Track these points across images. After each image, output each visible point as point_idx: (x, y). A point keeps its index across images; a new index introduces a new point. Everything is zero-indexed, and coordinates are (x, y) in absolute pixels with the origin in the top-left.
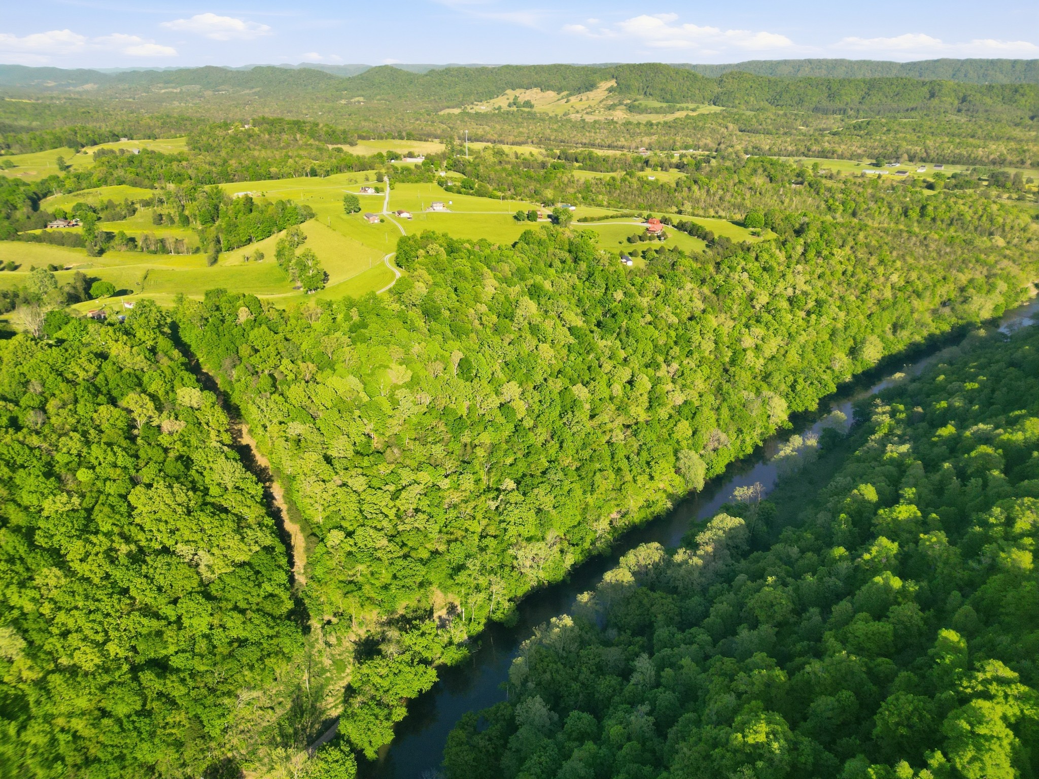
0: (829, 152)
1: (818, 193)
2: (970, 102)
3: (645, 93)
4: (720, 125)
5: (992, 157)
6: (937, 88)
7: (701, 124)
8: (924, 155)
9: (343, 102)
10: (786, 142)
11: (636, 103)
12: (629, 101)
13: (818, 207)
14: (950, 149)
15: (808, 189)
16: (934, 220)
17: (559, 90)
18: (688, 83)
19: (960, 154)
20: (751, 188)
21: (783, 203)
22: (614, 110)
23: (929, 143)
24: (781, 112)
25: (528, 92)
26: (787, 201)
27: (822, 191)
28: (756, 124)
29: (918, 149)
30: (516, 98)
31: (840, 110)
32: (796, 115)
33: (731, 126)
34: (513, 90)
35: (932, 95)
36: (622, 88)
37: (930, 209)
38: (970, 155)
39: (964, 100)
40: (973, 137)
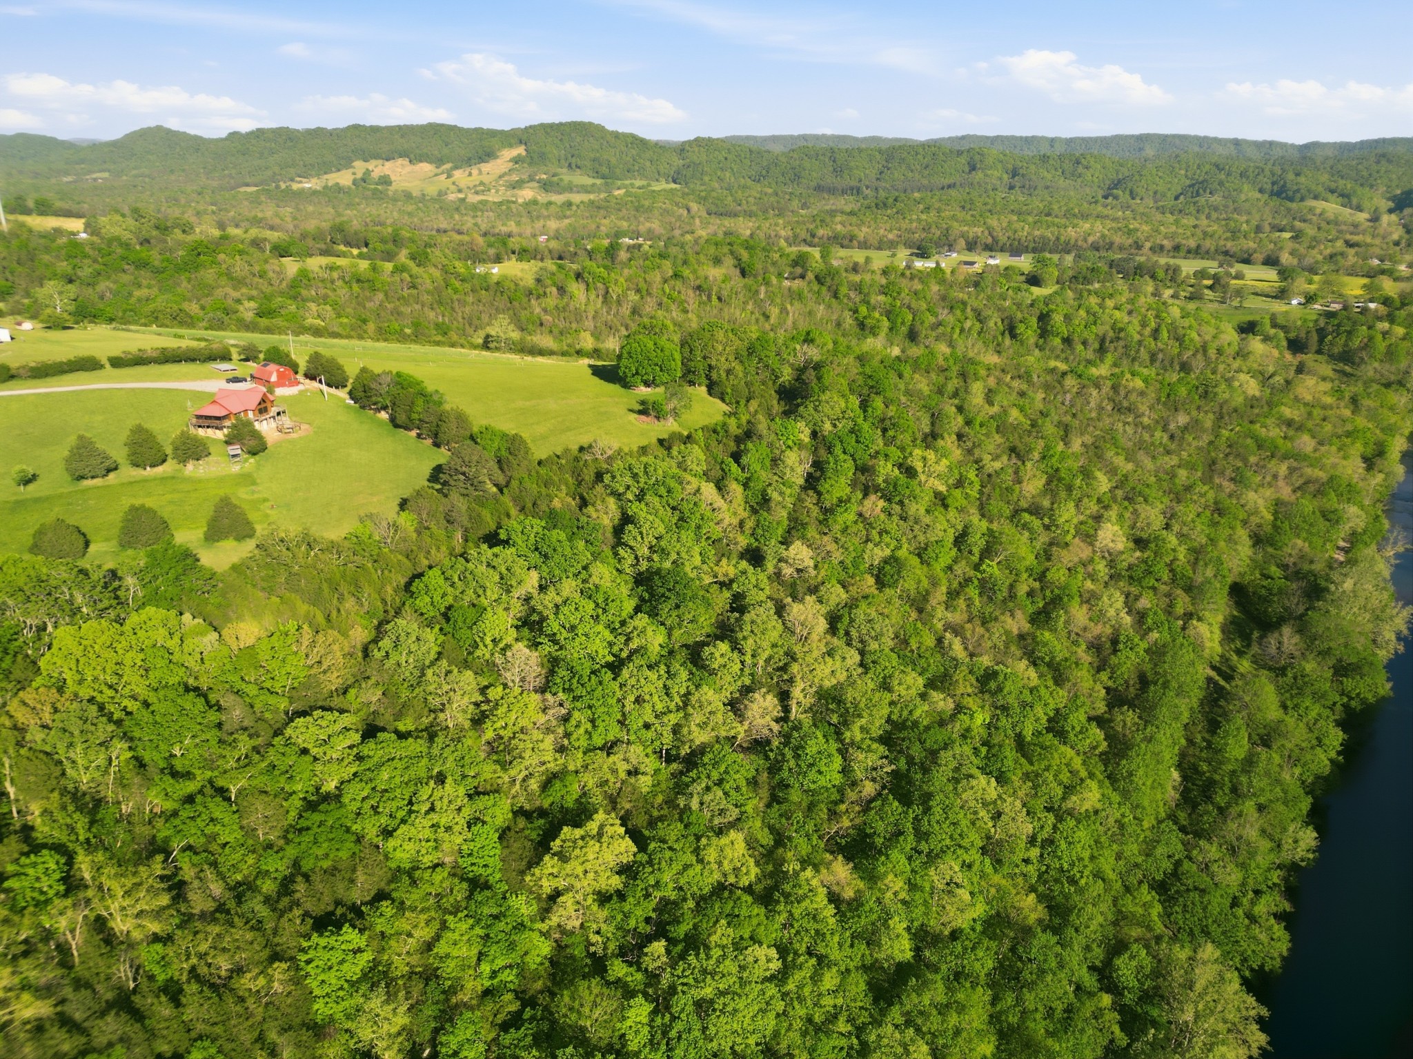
0: (844, 237)
1: (836, 295)
2: (1023, 175)
3: (570, 165)
4: (677, 204)
5: (1091, 239)
6: (977, 158)
7: (647, 203)
8: (990, 240)
9: (69, 179)
10: (777, 225)
11: (555, 179)
12: (544, 177)
13: (839, 325)
14: (1024, 231)
15: (816, 287)
16: (1067, 341)
17: (439, 162)
18: (634, 152)
19: (1042, 237)
20: (699, 288)
21: (767, 317)
22: (520, 188)
23: (993, 222)
24: (770, 191)
25: (388, 164)
26: (774, 312)
27: (844, 290)
28: (733, 205)
29: (978, 230)
30: (368, 172)
31: (852, 189)
32: (791, 193)
33: (694, 207)
34: (366, 161)
35: (973, 168)
36: (535, 158)
37: (1057, 319)
38: (1058, 239)
39: (1014, 173)
40: (1048, 215)
